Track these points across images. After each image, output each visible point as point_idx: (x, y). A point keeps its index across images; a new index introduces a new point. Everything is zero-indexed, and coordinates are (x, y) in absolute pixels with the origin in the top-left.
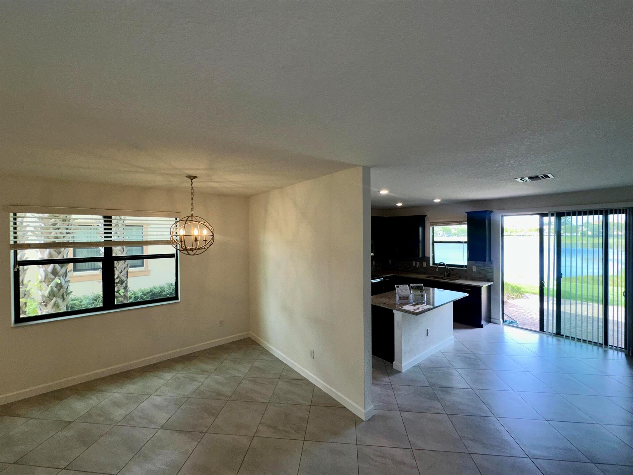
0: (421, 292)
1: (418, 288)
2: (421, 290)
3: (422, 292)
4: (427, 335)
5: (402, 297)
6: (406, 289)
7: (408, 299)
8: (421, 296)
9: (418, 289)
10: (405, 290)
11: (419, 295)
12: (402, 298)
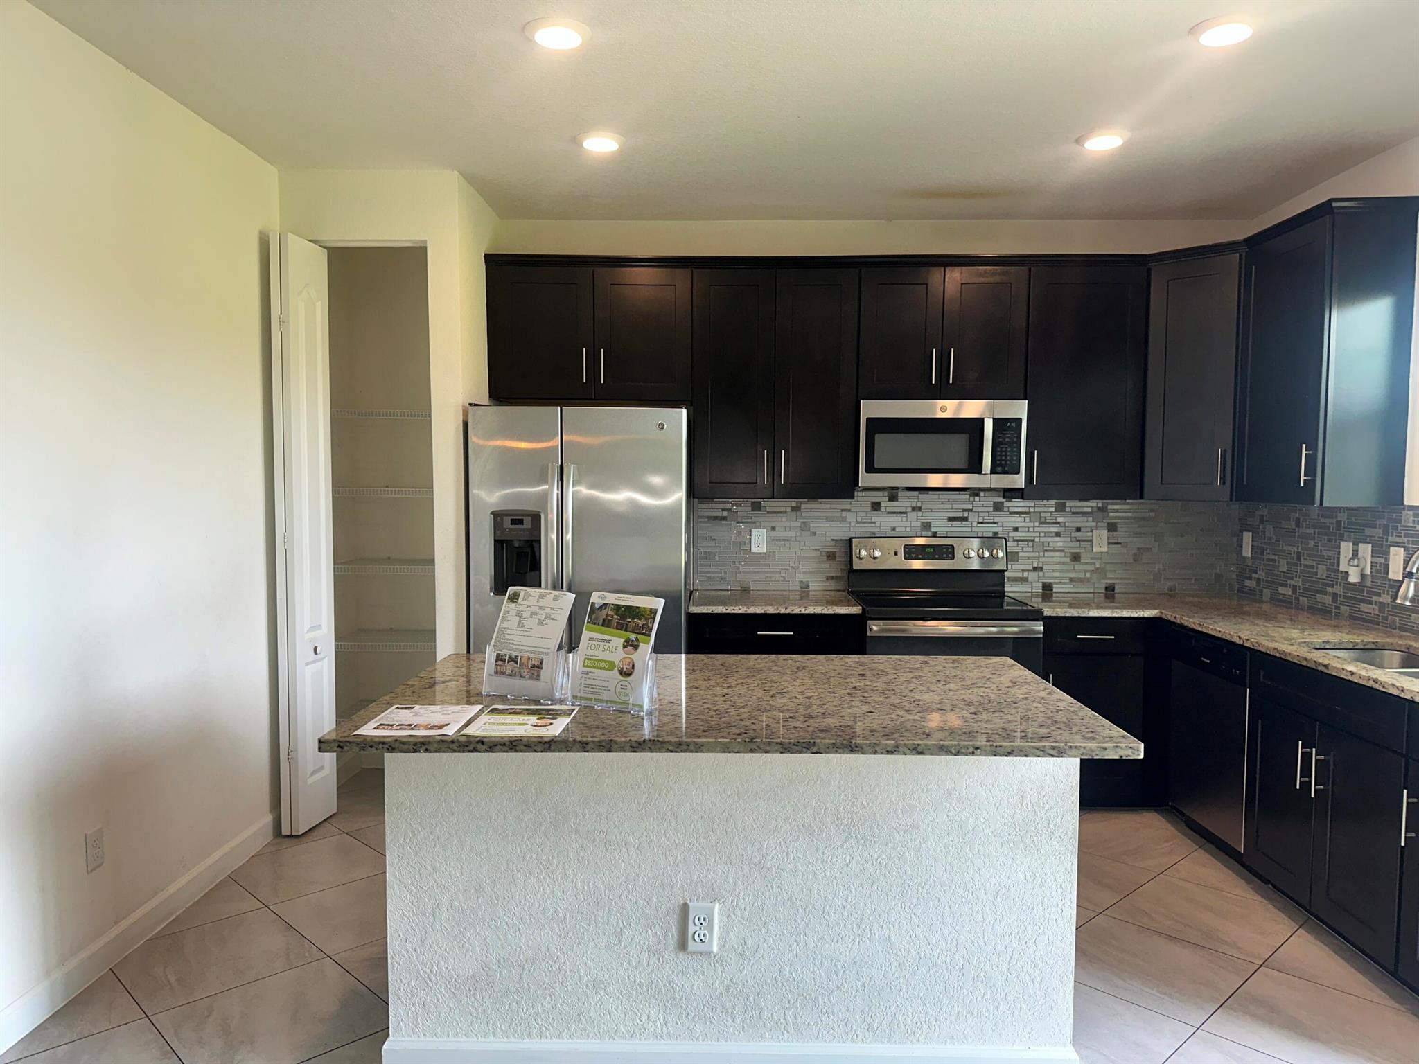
0: (628, 644)
1: (623, 617)
2: (633, 637)
3: (636, 647)
4: (682, 945)
5: (511, 659)
6: (548, 617)
7: (538, 678)
8: (621, 672)
9: (620, 627)
10: (540, 622)
11: (611, 666)
12: (509, 667)
